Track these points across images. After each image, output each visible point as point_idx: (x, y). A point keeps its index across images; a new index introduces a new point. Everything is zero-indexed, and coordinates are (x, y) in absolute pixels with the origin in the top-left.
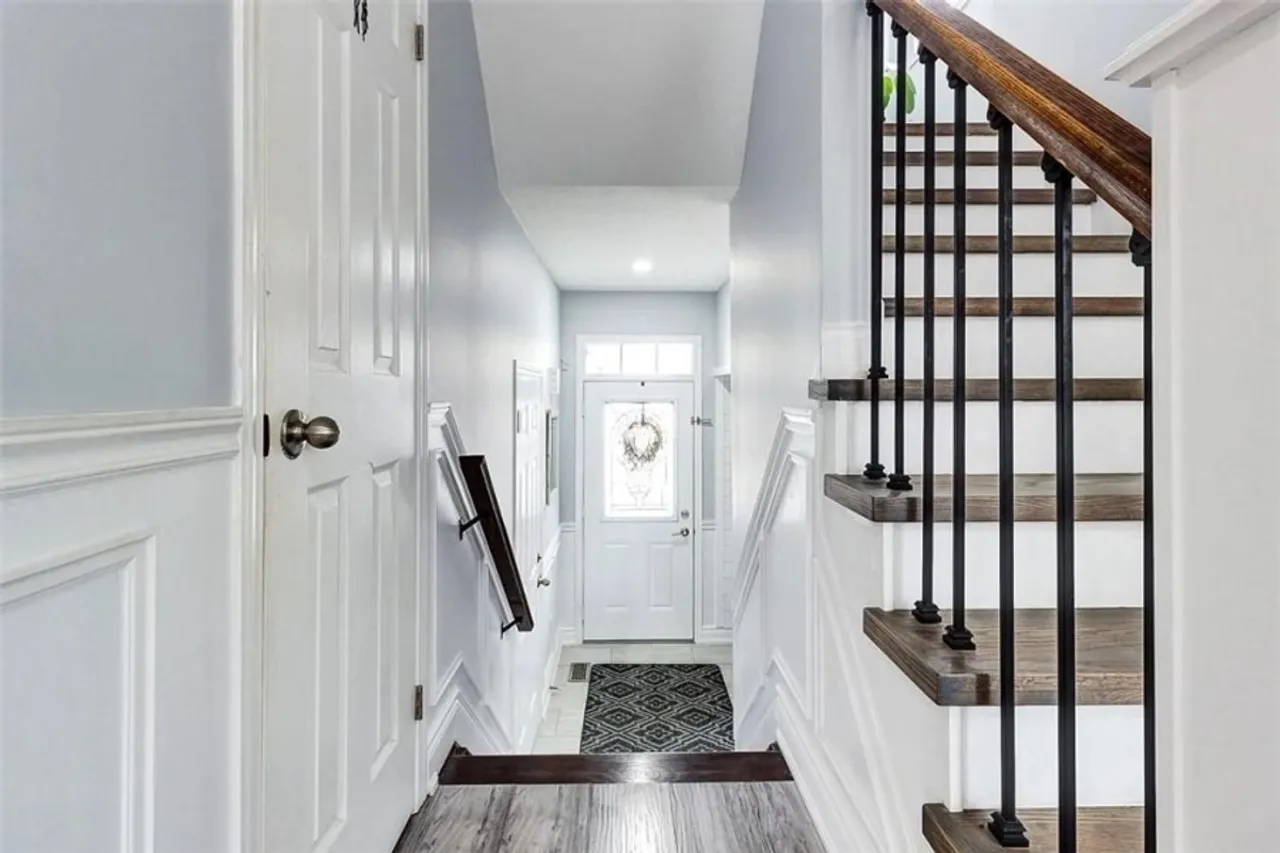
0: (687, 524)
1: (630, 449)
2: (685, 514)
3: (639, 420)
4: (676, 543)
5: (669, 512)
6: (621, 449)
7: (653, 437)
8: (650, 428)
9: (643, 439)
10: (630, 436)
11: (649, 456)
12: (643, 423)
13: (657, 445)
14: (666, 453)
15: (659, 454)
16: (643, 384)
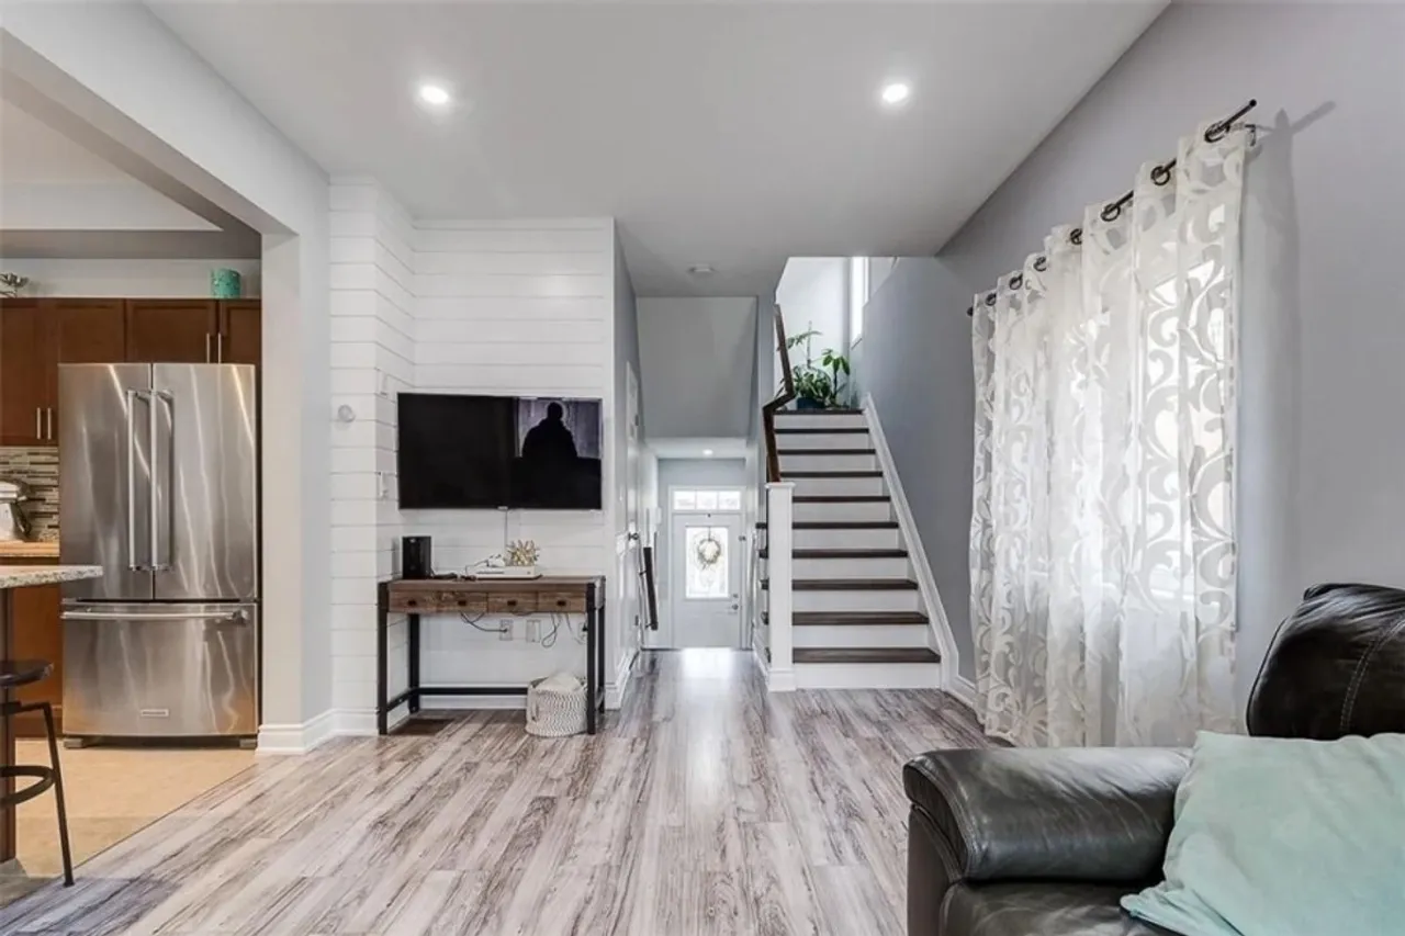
0: (736, 602)
1: (701, 556)
2: (736, 596)
3: (707, 537)
4: (730, 613)
5: (725, 594)
6: (696, 555)
7: (716, 548)
8: (713, 543)
9: (710, 550)
10: (701, 547)
11: (713, 561)
12: (710, 540)
13: (718, 553)
14: (724, 560)
15: (720, 558)
16: (709, 515)
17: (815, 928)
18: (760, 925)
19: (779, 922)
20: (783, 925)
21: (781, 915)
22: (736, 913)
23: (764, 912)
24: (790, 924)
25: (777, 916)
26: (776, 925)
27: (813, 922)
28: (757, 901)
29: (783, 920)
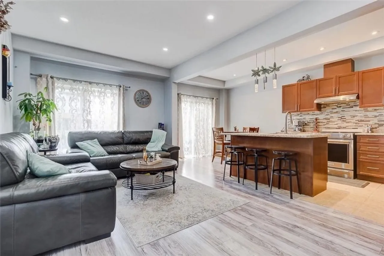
17: (143, 251)
18: (160, 245)
19: (155, 248)
20: (153, 248)
21: (156, 251)
22: (169, 246)
23: (161, 250)
24: (151, 249)
25: (157, 250)
26: (155, 247)
27: (145, 253)
28: (166, 253)
29: (154, 249)
